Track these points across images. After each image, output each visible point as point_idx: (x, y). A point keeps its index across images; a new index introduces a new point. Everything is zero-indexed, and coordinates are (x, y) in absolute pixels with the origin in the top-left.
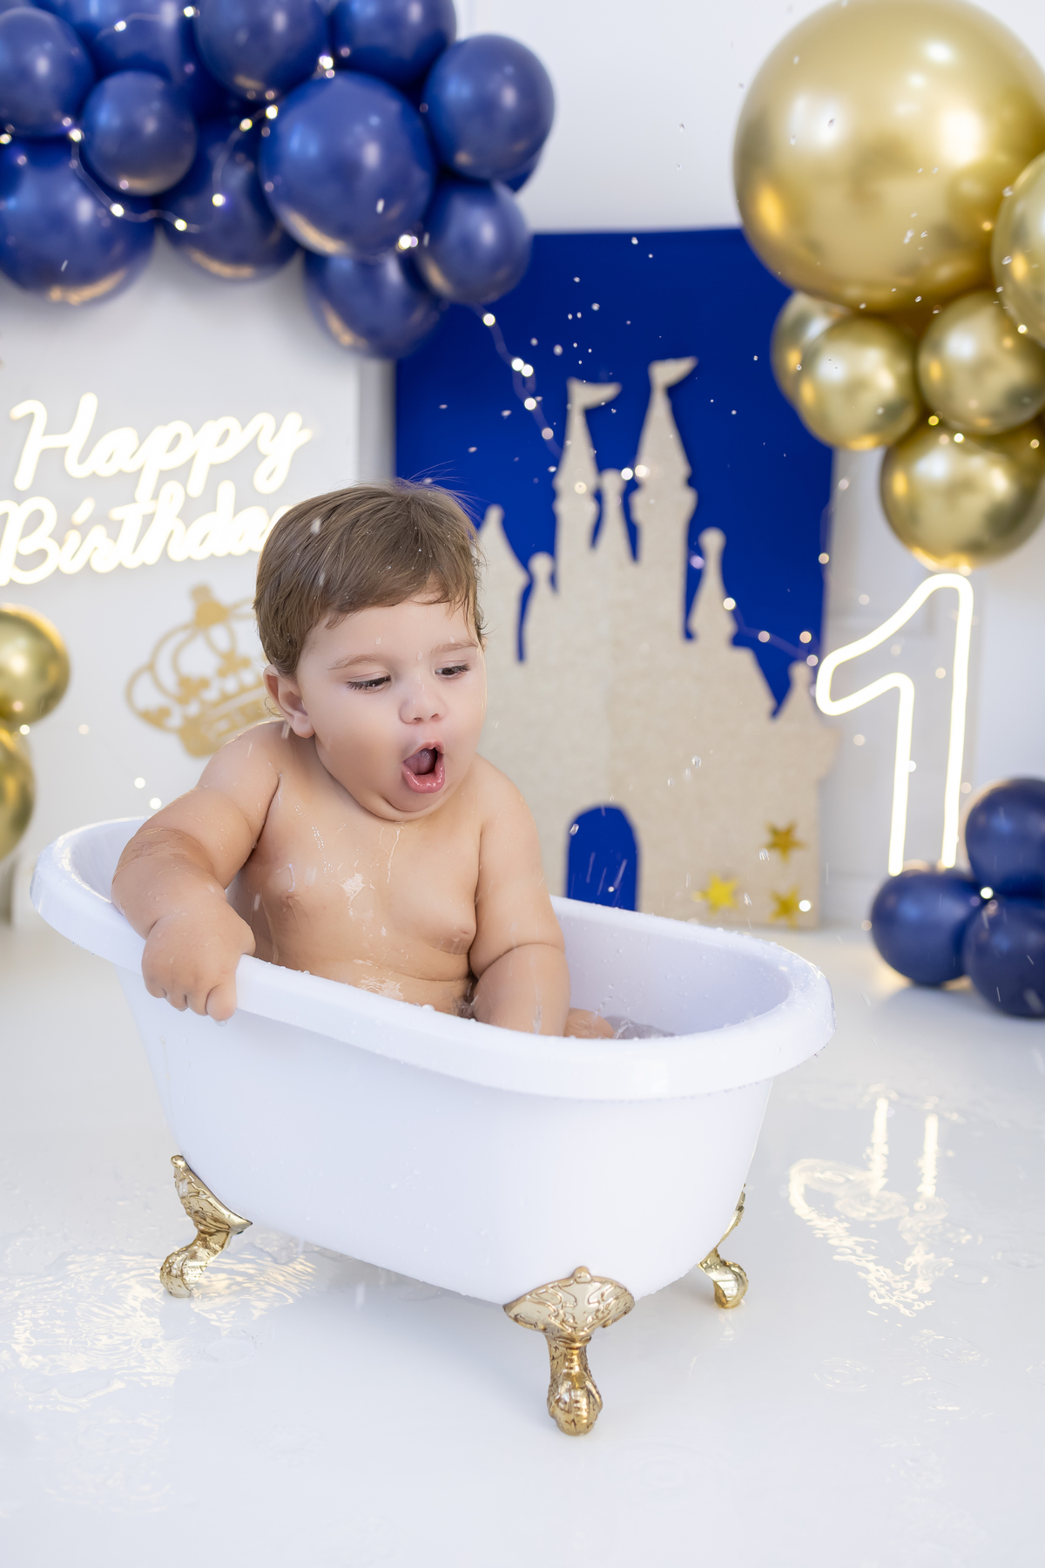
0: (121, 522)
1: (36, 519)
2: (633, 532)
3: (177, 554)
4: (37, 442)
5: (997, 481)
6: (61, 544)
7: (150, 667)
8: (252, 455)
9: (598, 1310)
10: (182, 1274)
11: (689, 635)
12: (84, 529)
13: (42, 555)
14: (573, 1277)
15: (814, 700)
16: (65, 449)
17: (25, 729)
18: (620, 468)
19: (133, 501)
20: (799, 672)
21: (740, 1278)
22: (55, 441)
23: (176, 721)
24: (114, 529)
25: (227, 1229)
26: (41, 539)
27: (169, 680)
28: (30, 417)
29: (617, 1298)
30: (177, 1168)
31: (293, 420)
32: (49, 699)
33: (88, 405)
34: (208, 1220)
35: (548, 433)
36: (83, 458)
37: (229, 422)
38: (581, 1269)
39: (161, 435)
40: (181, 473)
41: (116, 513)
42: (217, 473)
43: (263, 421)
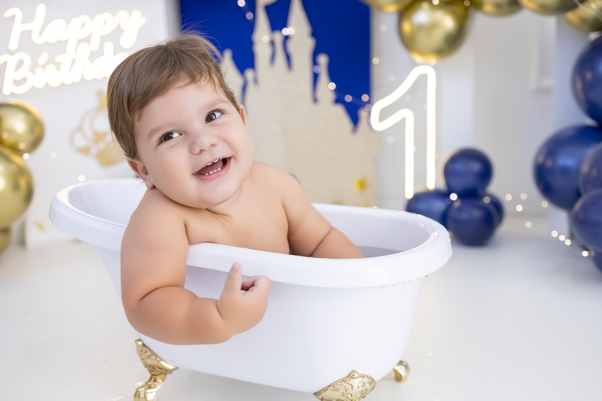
0: (60, 64)
1: (20, 63)
2: (288, 58)
3: (88, 77)
4: (18, 28)
5: (448, 22)
6: (34, 73)
7: (80, 128)
8: (119, 31)
9: (362, 391)
10: (145, 396)
11: (315, 100)
12: (44, 67)
13: (24, 80)
14: (351, 376)
15: (369, 124)
16: (31, 31)
17: (26, 156)
18: (281, 29)
19: (65, 52)
20: (363, 114)
21: (406, 367)
22: (27, 27)
23: (94, 150)
24: (58, 66)
25: (165, 372)
26: (24, 72)
27: (89, 133)
28: (13, 17)
29: (370, 384)
30: (138, 345)
31: (137, 14)
32: (36, 142)
33: (41, 10)
34: (156, 369)
35: (249, 16)
36: (41, 33)
37: (107, 16)
38: (353, 371)
39: (77, 22)
40: (87, 40)
41: (59, 59)
42: (104, 39)
43: (122, 15)
